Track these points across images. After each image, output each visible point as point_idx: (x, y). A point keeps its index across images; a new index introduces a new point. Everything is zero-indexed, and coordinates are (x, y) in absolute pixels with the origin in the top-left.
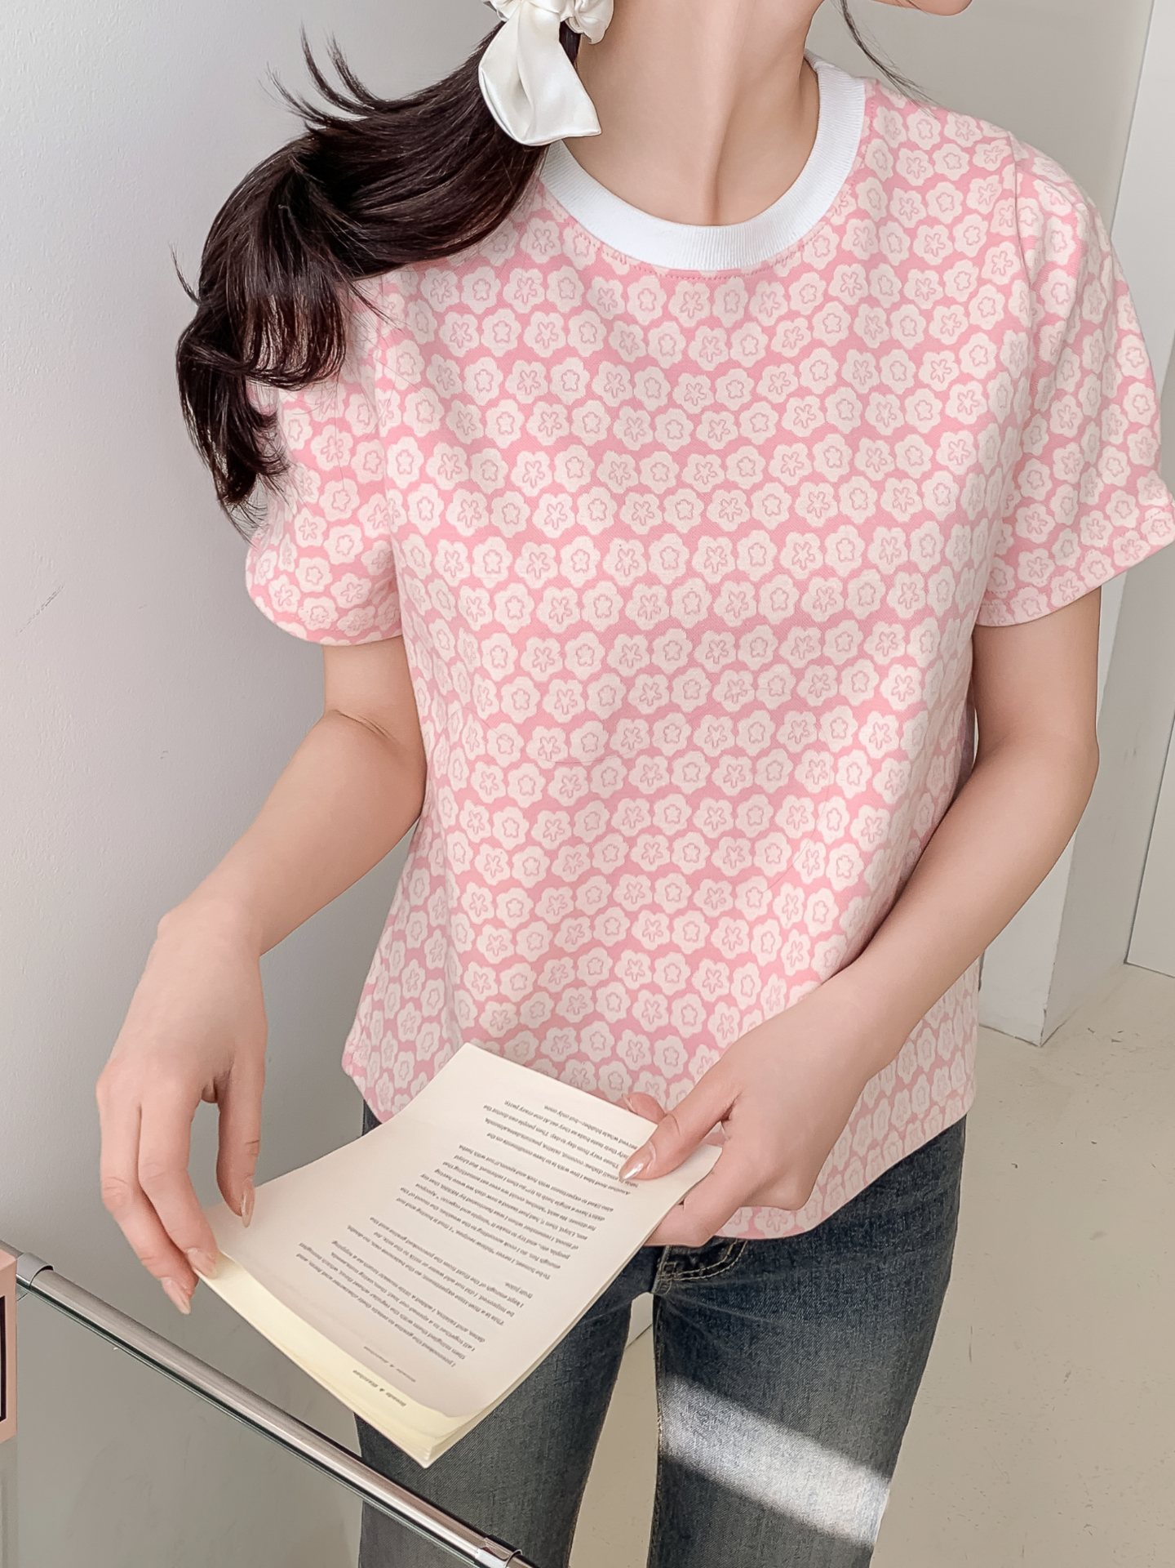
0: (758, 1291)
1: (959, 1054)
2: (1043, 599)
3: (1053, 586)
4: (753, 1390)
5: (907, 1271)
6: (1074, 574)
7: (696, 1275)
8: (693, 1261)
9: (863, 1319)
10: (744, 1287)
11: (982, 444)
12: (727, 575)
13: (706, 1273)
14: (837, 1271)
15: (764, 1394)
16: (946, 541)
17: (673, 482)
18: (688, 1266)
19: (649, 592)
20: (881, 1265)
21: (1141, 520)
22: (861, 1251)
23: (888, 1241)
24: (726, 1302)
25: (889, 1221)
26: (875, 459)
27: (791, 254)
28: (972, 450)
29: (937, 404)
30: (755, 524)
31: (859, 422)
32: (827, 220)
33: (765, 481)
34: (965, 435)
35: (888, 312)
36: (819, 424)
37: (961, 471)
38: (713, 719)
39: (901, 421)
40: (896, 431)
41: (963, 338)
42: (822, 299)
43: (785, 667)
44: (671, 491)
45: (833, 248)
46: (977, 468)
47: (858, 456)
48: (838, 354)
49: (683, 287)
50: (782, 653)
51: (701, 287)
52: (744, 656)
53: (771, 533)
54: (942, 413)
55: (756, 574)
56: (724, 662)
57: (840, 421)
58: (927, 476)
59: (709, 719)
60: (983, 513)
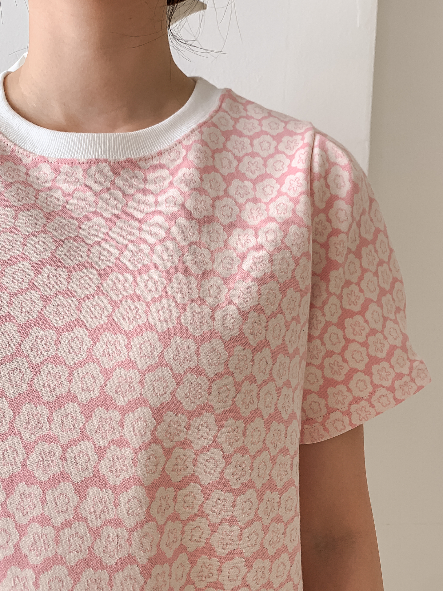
2: (346, 420)
3: (352, 410)
6: (367, 403)
11: (264, 293)
17: (26, 285)
21: (411, 369)
26: (184, 289)
27: (152, 157)
28: (255, 295)
29: (237, 261)
30: (79, 323)
31: (176, 263)
32: (180, 142)
33: (96, 294)
34: (252, 284)
35: (214, 200)
36: (146, 263)
37: (246, 308)
38: (25, 487)
39: (210, 266)
40: (205, 272)
41: (263, 224)
42: (167, 185)
43: (90, 444)
44: (22, 291)
45: (181, 157)
46: (259, 309)
47: (171, 285)
48: (171, 220)
49: (65, 168)
50: (88, 430)
51: (78, 168)
52: (56, 429)
53: (90, 331)
54: (239, 267)
55: (71, 360)
56: (39, 433)
57: (162, 262)
58: (220, 307)
59: (21, 486)
60: (265, 344)
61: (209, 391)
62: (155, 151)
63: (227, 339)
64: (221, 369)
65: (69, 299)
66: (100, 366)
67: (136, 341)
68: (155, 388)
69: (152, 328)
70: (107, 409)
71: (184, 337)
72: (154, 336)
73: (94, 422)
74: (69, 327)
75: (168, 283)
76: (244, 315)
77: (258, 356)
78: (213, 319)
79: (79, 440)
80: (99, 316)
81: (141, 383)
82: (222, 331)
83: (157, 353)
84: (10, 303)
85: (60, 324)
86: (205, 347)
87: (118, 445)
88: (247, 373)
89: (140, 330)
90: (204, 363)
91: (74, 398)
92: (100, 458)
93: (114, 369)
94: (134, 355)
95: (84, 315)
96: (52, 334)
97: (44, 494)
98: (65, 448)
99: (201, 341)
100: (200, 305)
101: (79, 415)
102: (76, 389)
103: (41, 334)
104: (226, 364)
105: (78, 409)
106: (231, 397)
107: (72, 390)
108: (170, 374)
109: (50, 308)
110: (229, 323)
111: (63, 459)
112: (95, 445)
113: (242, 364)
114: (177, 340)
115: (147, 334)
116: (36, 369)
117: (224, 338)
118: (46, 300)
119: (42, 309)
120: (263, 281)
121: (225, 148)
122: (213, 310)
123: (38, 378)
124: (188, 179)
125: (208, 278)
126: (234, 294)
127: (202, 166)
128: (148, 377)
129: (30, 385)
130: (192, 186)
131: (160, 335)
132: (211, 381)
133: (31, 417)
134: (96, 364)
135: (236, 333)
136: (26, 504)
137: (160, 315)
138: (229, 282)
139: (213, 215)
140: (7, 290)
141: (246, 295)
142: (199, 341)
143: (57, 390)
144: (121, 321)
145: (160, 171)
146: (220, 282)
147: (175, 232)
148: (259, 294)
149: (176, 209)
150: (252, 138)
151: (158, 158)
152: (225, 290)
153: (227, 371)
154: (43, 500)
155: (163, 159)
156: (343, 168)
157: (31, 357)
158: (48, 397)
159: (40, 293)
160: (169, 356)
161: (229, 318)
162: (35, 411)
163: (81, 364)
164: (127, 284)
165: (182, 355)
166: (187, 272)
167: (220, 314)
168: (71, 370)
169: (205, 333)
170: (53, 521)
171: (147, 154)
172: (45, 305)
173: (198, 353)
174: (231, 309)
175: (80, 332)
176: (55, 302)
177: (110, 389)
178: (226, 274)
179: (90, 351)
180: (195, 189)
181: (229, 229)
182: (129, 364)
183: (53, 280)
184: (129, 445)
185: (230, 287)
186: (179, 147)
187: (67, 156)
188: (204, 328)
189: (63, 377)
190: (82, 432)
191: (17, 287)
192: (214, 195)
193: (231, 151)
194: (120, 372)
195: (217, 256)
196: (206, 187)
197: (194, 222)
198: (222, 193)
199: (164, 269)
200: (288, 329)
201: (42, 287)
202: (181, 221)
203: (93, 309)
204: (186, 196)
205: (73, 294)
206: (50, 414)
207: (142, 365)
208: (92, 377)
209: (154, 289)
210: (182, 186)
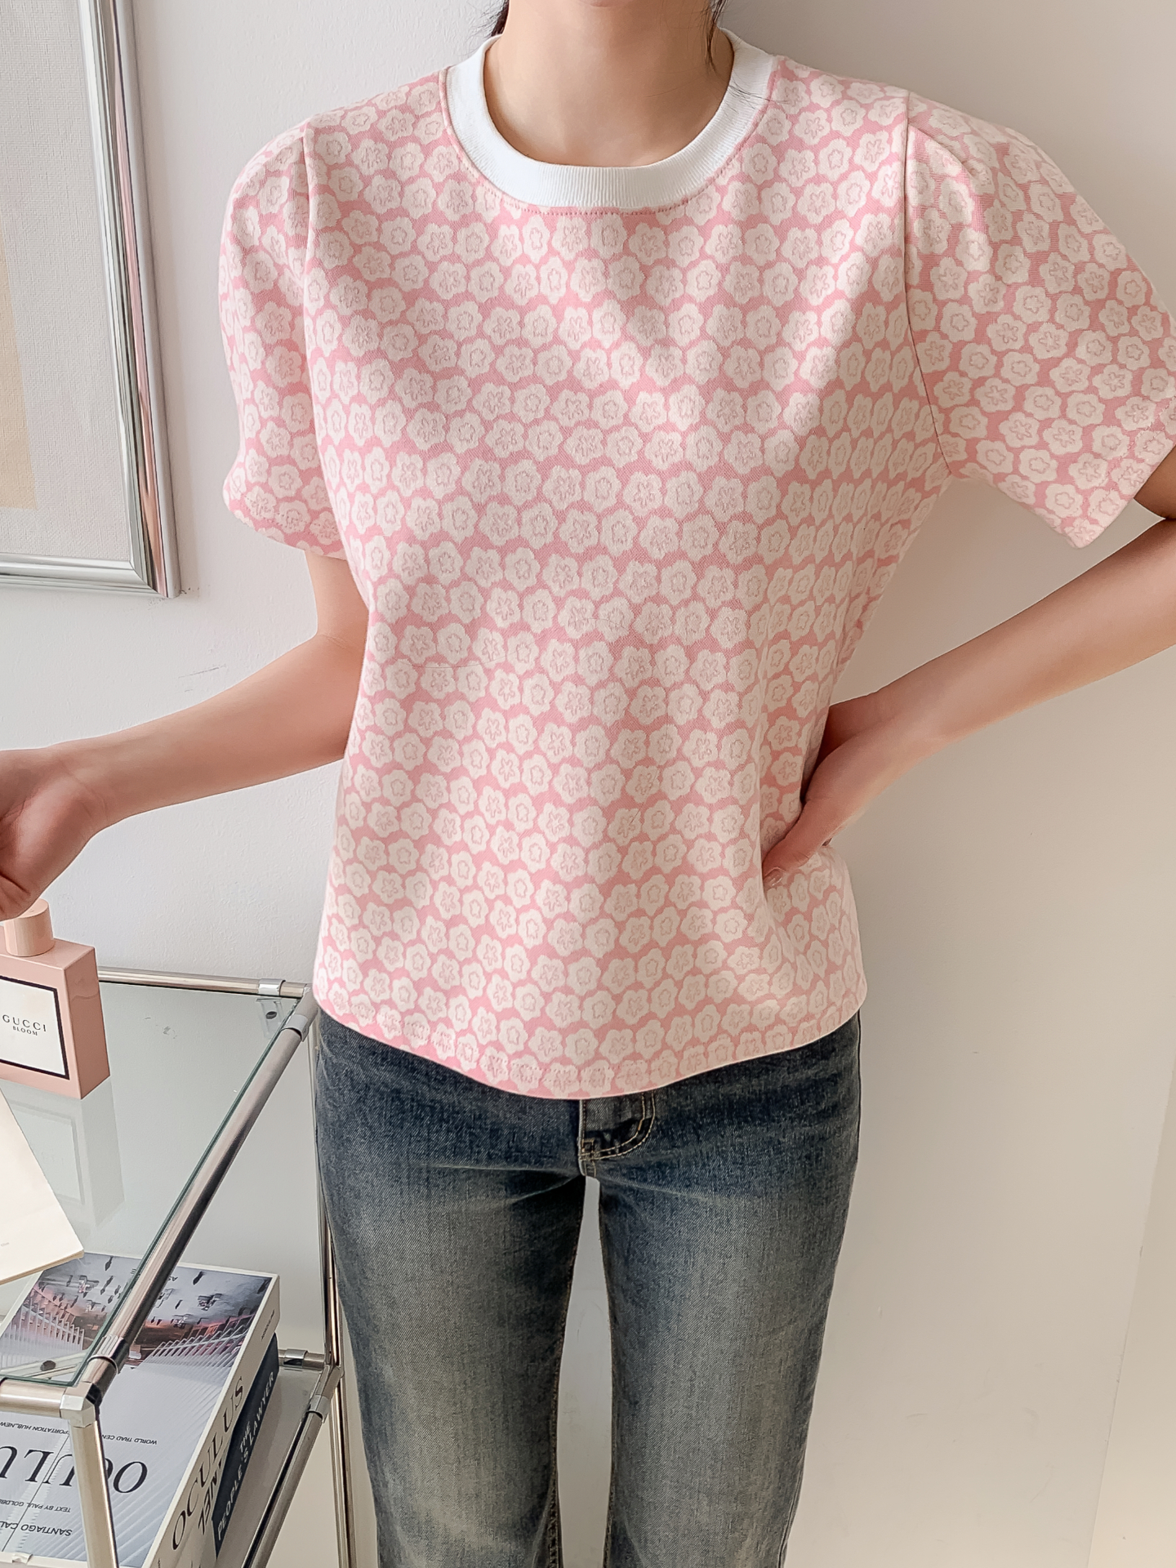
0: (672, 1168)
1: (849, 958)
4: (676, 1259)
5: (807, 1146)
7: (613, 1152)
8: (607, 1137)
9: (769, 1190)
10: (659, 1165)
12: (573, 503)
13: (621, 1150)
14: (742, 1144)
15: (686, 1262)
16: (783, 496)
17: (541, 414)
18: (604, 1144)
19: (500, 511)
20: (781, 1139)
22: (760, 1125)
23: (784, 1115)
24: (645, 1180)
25: (784, 1097)
26: (727, 411)
27: (676, 206)
28: (817, 413)
29: (794, 364)
30: (605, 461)
31: (716, 374)
32: (712, 181)
33: (624, 424)
34: (812, 398)
35: (762, 270)
36: (678, 375)
37: (803, 432)
38: (557, 643)
39: (758, 376)
40: (752, 385)
41: (828, 302)
42: (698, 255)
43: (624, 601)
44: (536, 422)
45: (714, 206)
46: (819, 431)
47: (710, 406)
48: (705, 309)
49: (562, 222)
50: (621, 586)
51: (578, 221)
52: (586, 584)
53: (618, 470)
54: (796, 373)
55: (600, 506)
56: (569, 588)
57: (698, 372)
58: (772, 432)
59: (553, 644)
60: (826, 474)
61: (758, 539)
62: (678, 197)
63: (779, 475)
64: (773, 512)
65: (593, 432)
66: (632, 514)
67: (672, 484)
68: (695, 540)
69: (689, 467)
70: (641, 563)
71: (728, 477)
72: (693, 477)
73: (628, 577)
74: (595, 465)
75: (707, 403)
76: (801, 442)
77: (818, 490)
78: (763, 451)
79: (612, 596)
80: (627, 451)
81: (679, 534)
82: (773, 466)
83: (696, 498)
84: (525, 436)
85: (584, 461)
86: (753, 487)
87: (654, 602)
88: (804, 514)
89: (675, 470)
90: (751, 507)
91: (605, 551)
92: (635, 616)
93: (648, 517)
94: (670, 501)
95: (611, 452)
96: (575, 473)
97: (577, 652)
98: (597, 605)
99: (749, 480)
100: (746, 433)
101: (611, 569)
102: (606, 539)
103: (564, 474)
104: (778, 506)
105: (610, 563)
106: (784, 545)
107: (602, 540)
108: (712, 523)
109: (571, 443)
110: (782, 456)
111: (596, 616)
112: (629, 601)
113: (799, 504)
114: (720, 482)
115: (685, 476)
116: (561, 517)
117: (777, 475)
118: (566, 432)
119: (563, 443)
120: (826, 393)
121: (777, 178)
122: (763, 439)
123: (564, 527)
124: (725, 243)
125: (756, 394)
126: (789, 414)
127: (743, 218)
128: (686, 527)
129: (556, 535)
130: (732, 253)
131: (699, 475)
132: (760, 528)
133: (559, 570)
134: (627, 512)
135: (790, 466)
136: (559, 662)
137: (698, 450)
138: (782, 397)
139: (762, 295)
140: (520, 421)
141: (804, 414)
142: (746, 481)
143: (585, 540)
144: (653, 458)
145: (686, 230)
146: (771, 398)
147: (712, 326)
148: (821, 410)
149: (711, 292)
150: (816, 150)
151: (682, 207)
152: (777, 409)
153: (780, 515)
154: (576, 659)
155: (690, 209)
156: (956, 178)
157: (555, 504)
158: (576, 548)
159: (558, 423)
160: (711, 501)
161: (782, 447)
162: (563, 563)
163: (611, 511)
164: (658, 409)
165: (725, 500)
166: (730, 387)
167: (771, 443)
168: (599, 517)
169: (753, 470)
170: (587, 681)
171: (666, 201)
172: (565, 439)
173: (745, 496)
174: (785, 436)
175: (607, 472)
176: (576, 434)
177: (644, 542)
178: (779, 385)
179: (619, 496)
180: (735, 259)
181: (783, 314)
182: (664, 512)
183: (572, 408)
184: (667, 602)
185: (784, 404)
186: (711, 189)
187: (563, 203)
188: (752, 464)
189: (592, 526)
190: (615, 588)
191: (531, 417)
192: (762, 263)
193: (786, 180)
194: (655, 521)
195: (768, 358)
196: (751, 252)
197: (737, 309)
198: (772, 257)
199: (701, 383)
200: (854, 449)
201: (560, 416)
202: (719, 310)
203: (620, 443)
204: (724, 269)
205: (596, 425)
206: (580, 567)
207: (680, 512)
208: (624, 526)
209: (689, 412)
210: (720, 257)
